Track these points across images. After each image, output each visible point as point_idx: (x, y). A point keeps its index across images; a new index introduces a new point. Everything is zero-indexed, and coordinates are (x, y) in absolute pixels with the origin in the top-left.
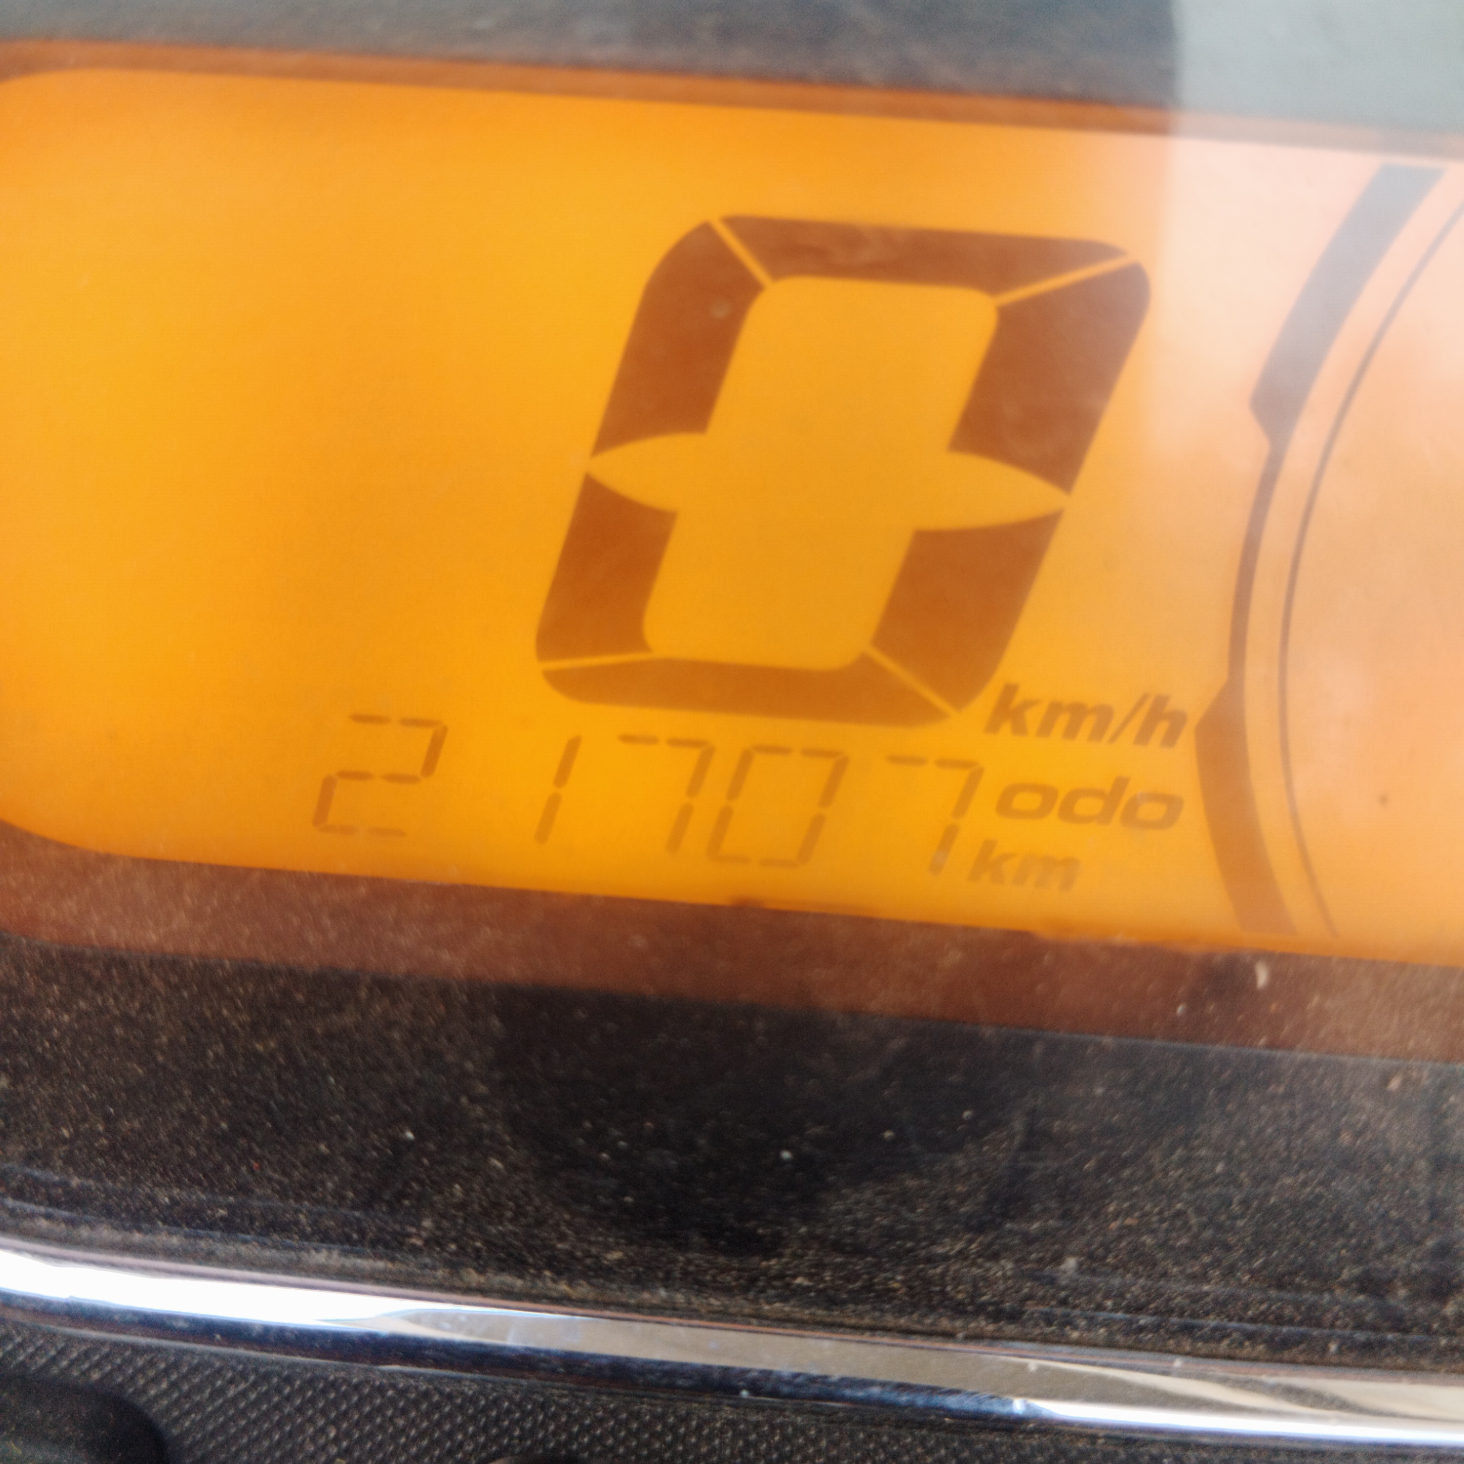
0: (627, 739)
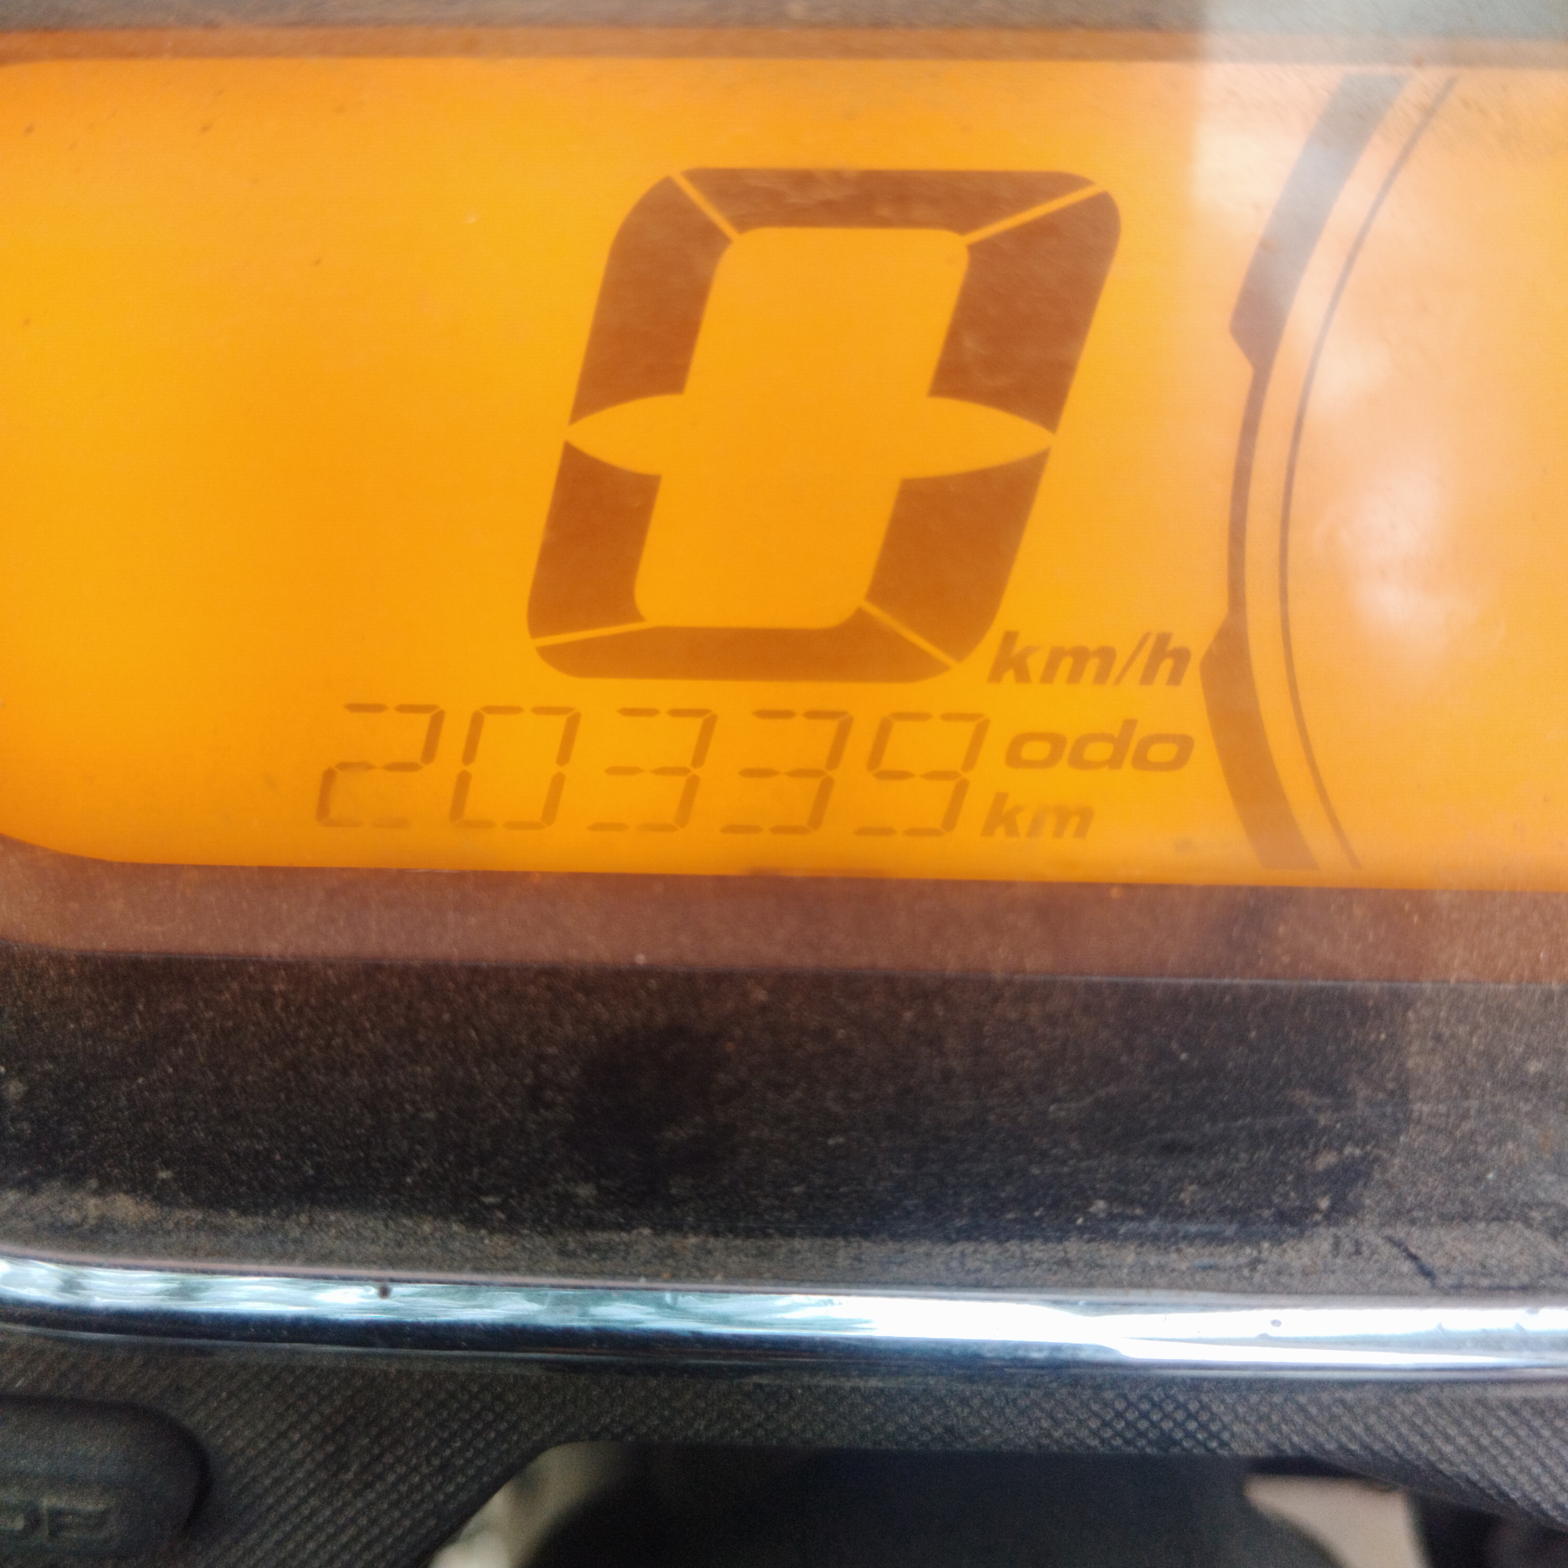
0: (628, 712)
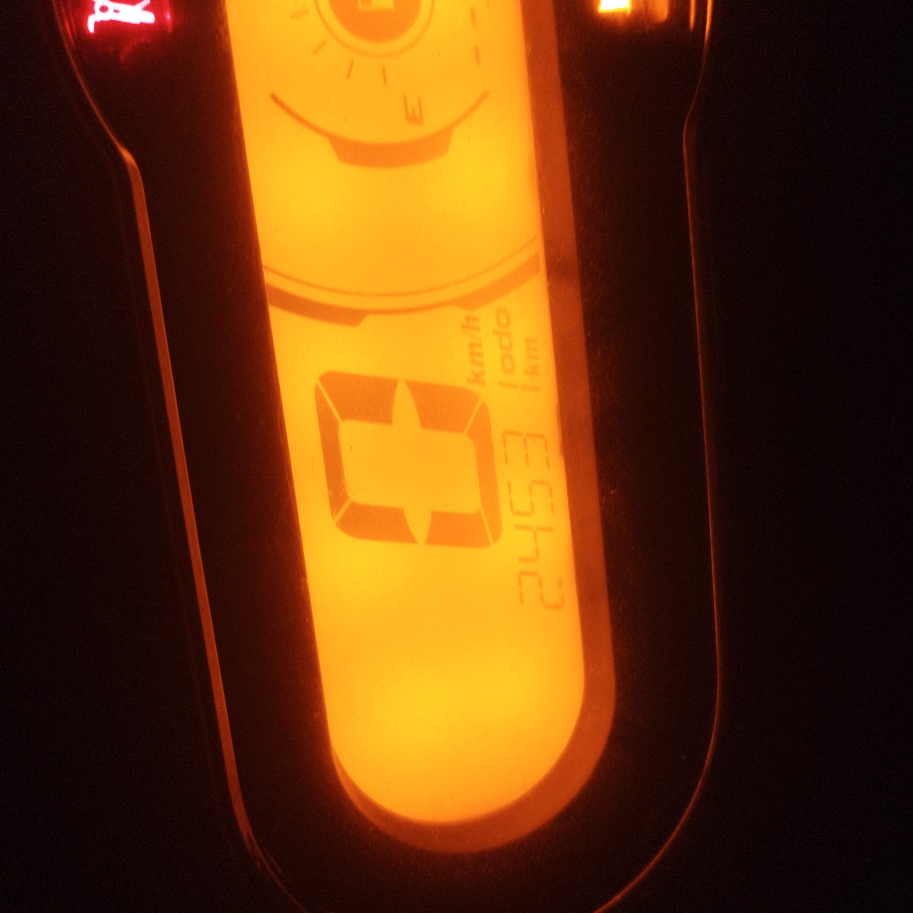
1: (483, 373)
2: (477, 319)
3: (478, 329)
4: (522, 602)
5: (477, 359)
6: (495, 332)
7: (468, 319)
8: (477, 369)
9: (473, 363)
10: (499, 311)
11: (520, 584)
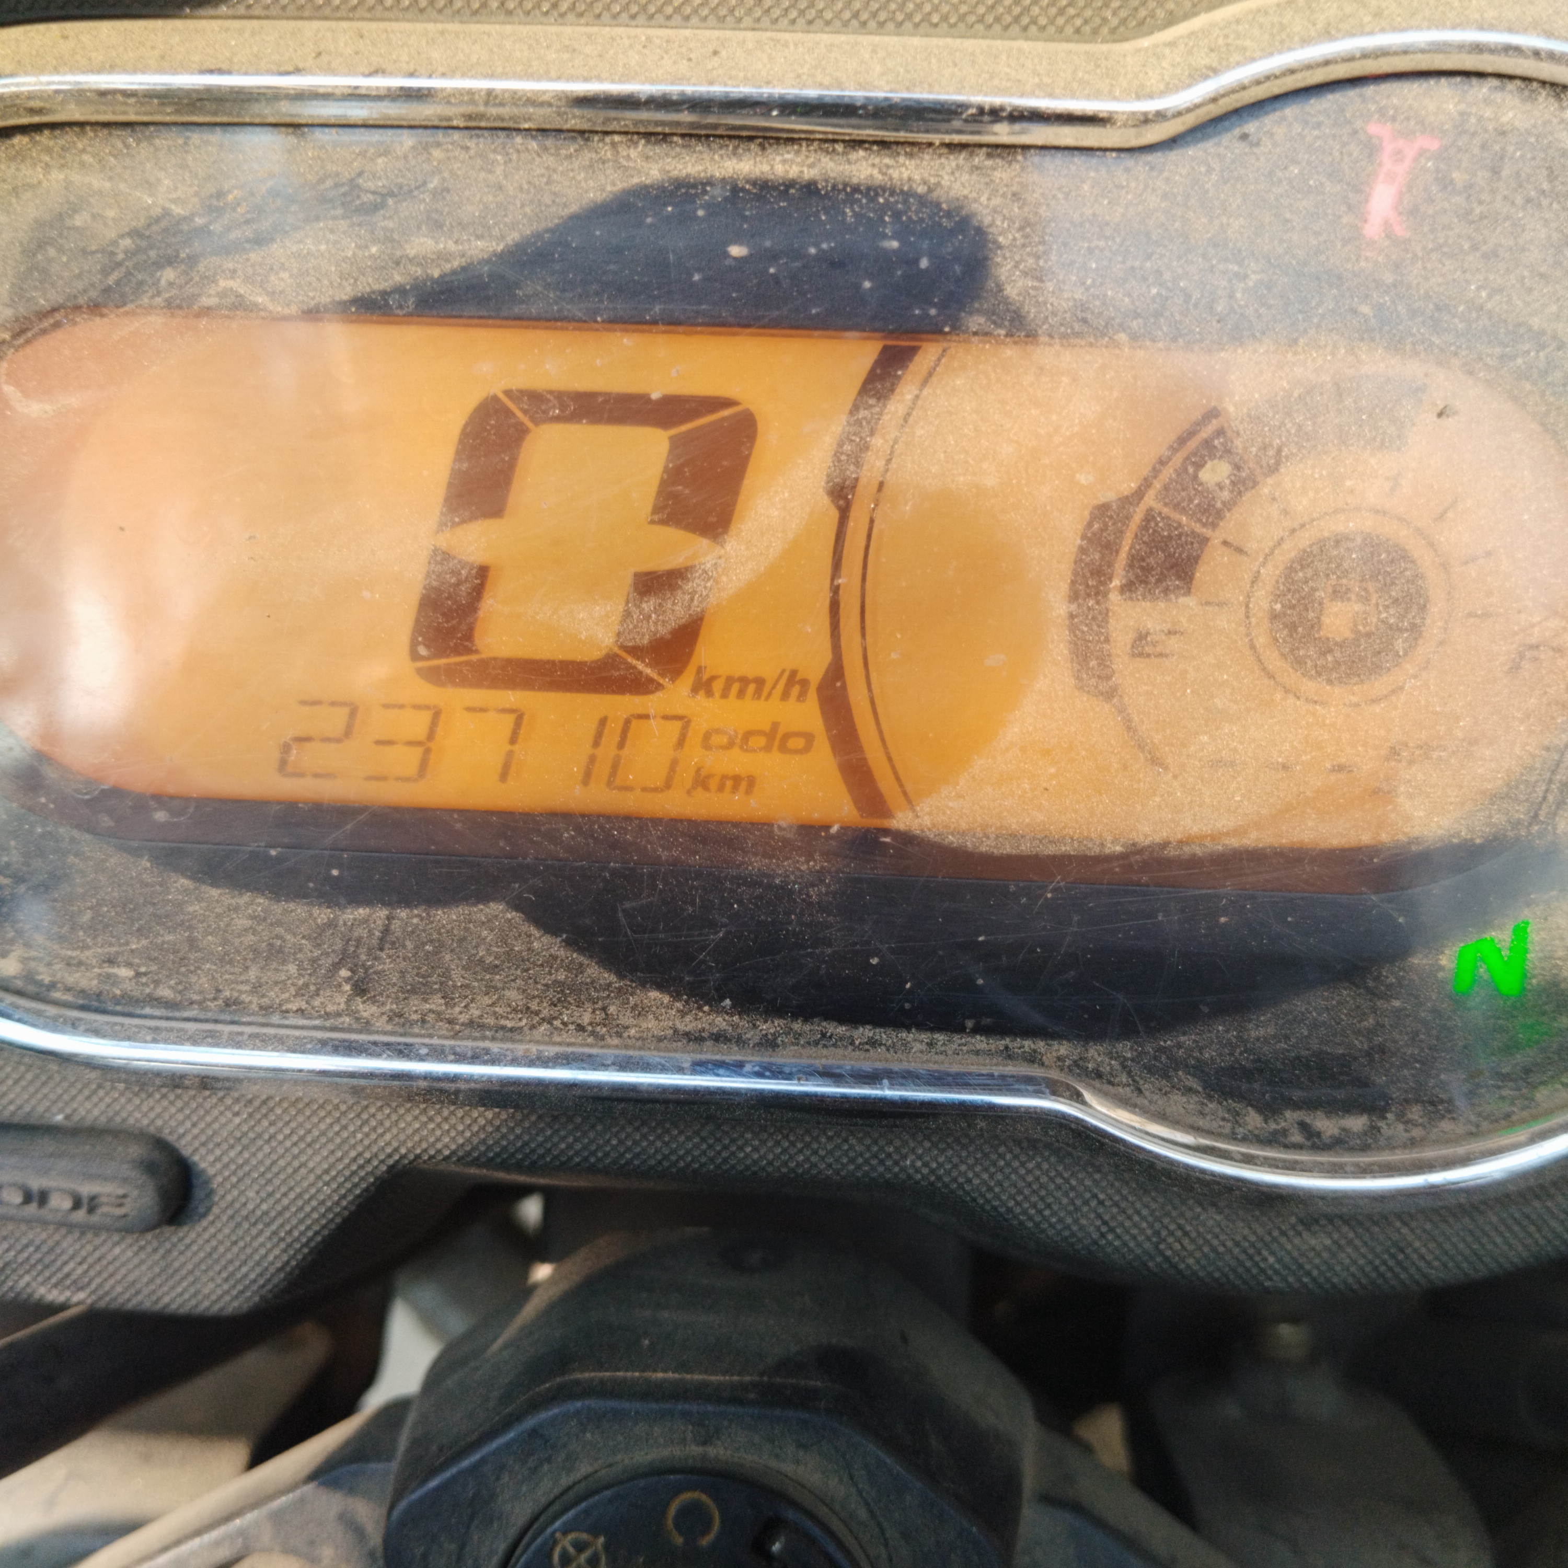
1: (709, 693)
2: (802, 696)
3: (785, 696)
4: (304, 703)
5: (736, 687)
6: (775, 726)
7: (804, 683)
8: (718, 686)
9: (730, 680)
10: (809, 738)
11: (333, 704)
